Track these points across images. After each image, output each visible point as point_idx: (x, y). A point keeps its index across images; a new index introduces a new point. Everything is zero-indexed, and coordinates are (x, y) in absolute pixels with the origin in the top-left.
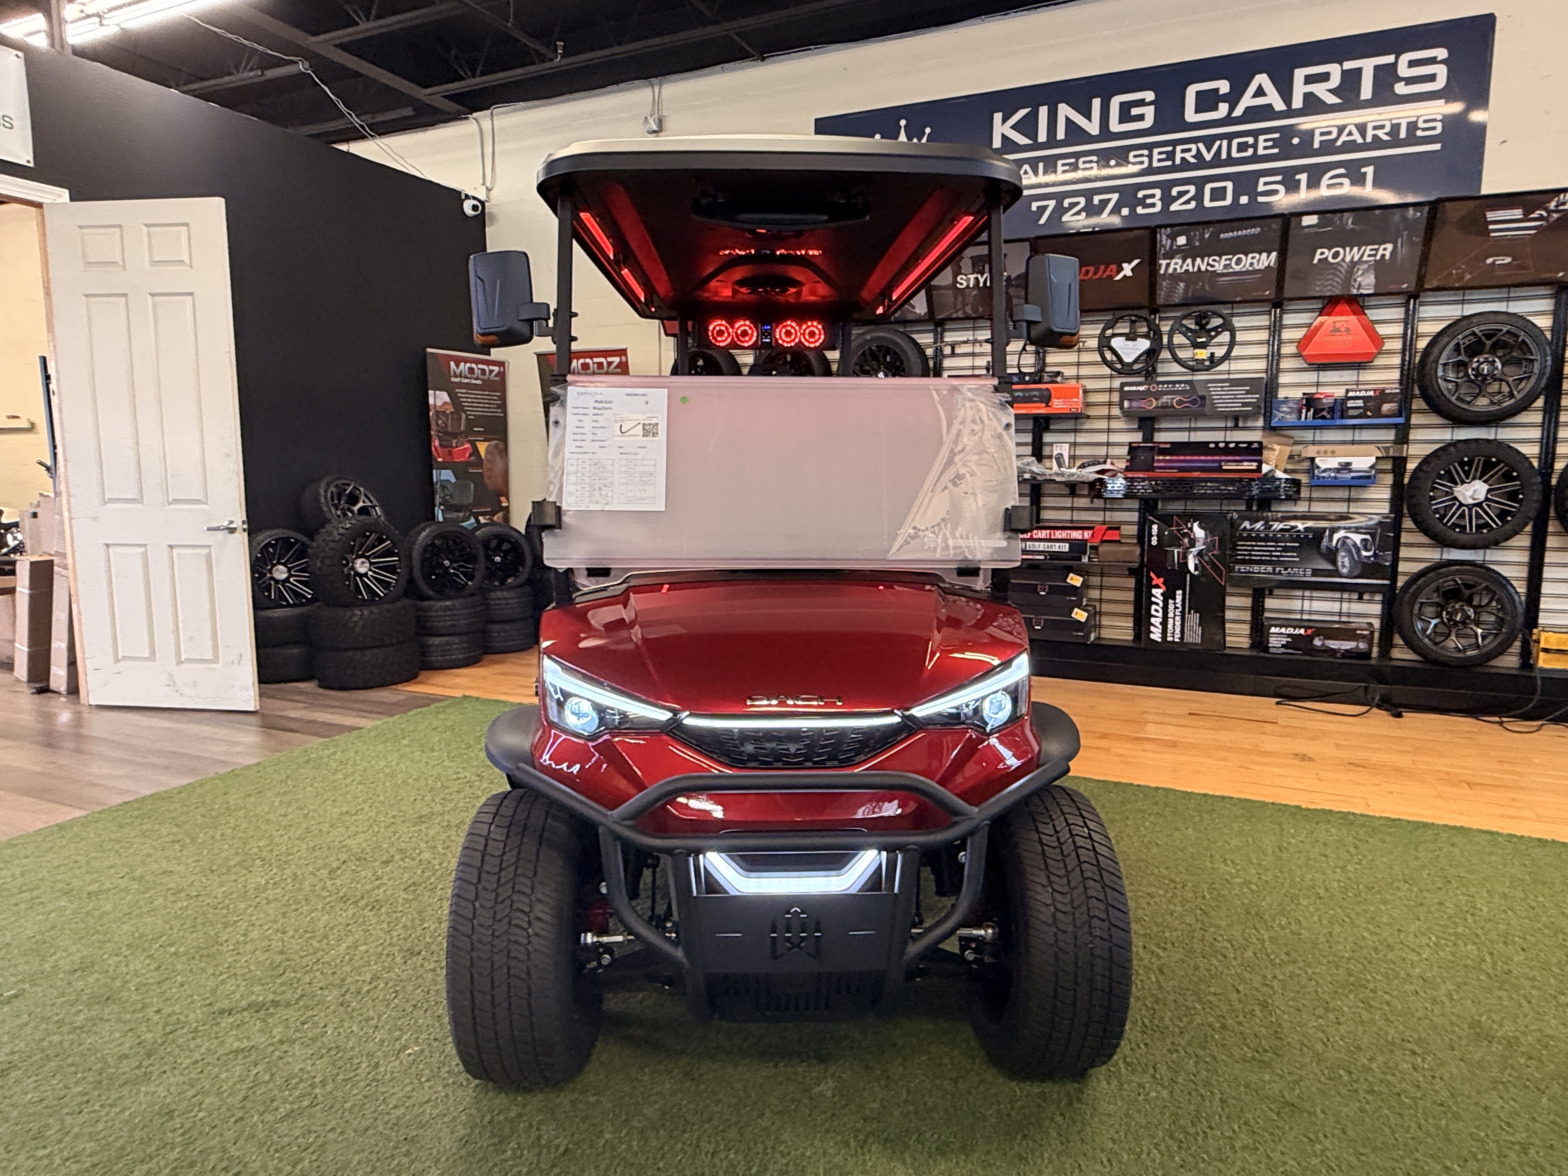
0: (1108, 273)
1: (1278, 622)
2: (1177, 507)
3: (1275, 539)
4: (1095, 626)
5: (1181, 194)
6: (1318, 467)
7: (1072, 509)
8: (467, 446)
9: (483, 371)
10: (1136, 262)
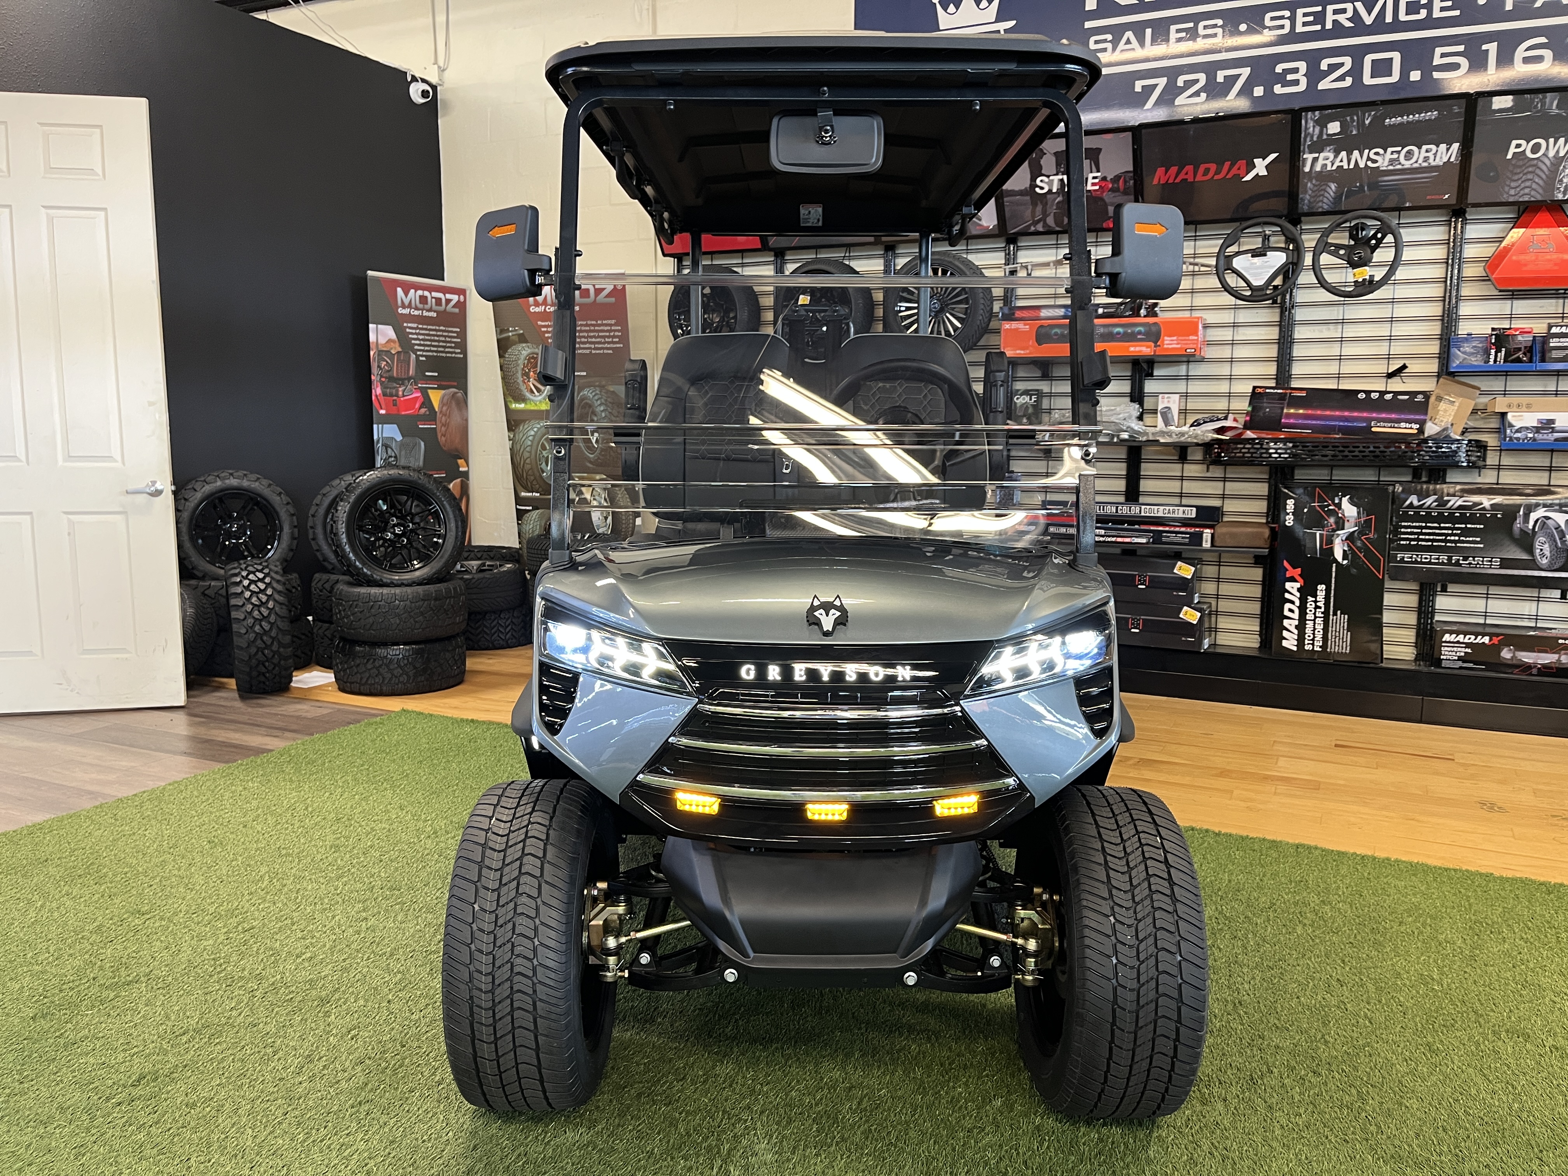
0: (1234, 171)
1: (1455, 628)
2: (1321, 475)
3: (1451, 519)
4: (1210, 630)
5: (1333, 68)
6: (1511, 426)
7: (1182, 478)
8: (419, 394)
9: (438, 301)
10: (1273, 156)
